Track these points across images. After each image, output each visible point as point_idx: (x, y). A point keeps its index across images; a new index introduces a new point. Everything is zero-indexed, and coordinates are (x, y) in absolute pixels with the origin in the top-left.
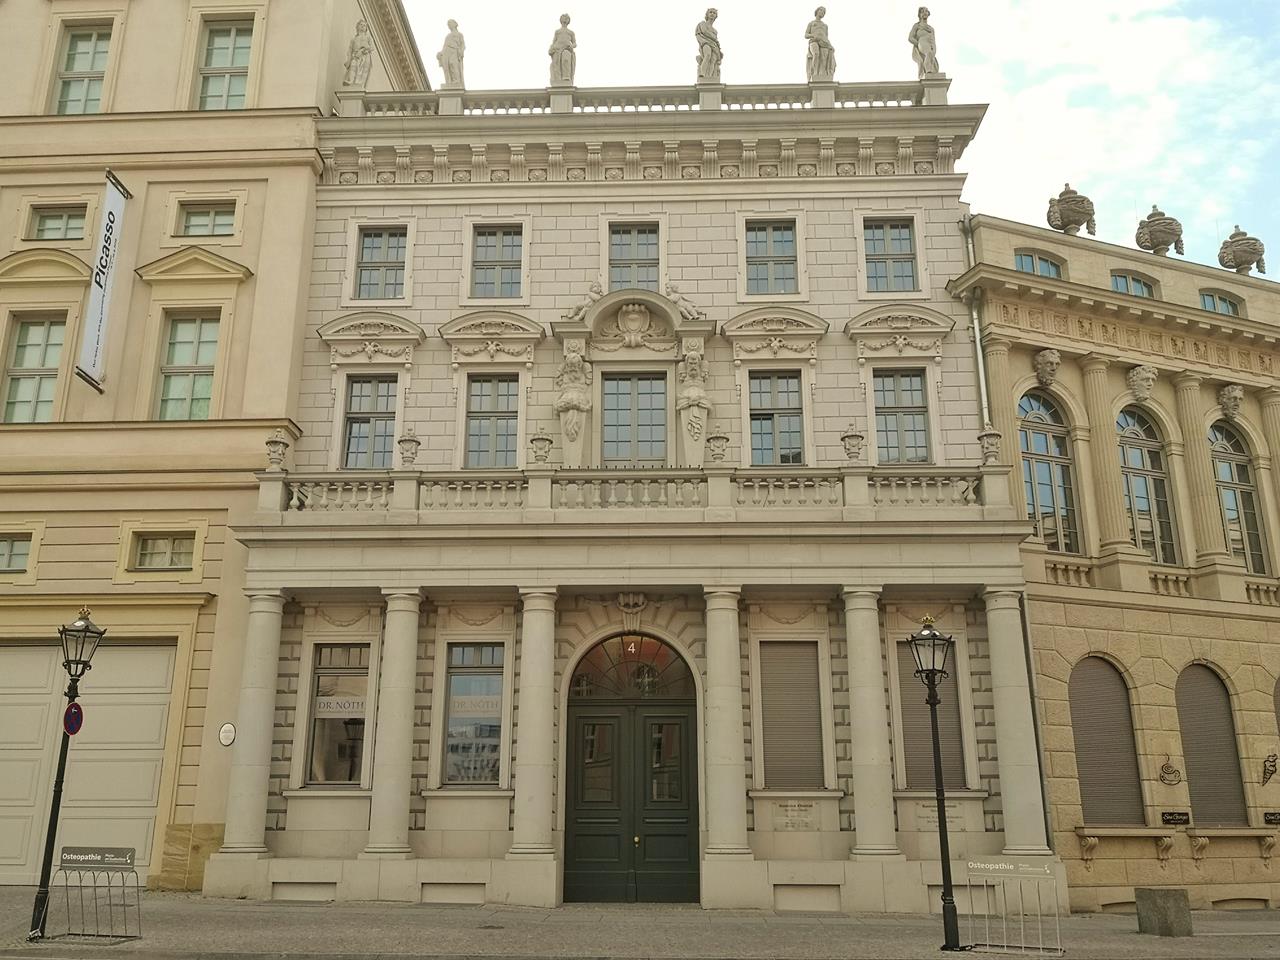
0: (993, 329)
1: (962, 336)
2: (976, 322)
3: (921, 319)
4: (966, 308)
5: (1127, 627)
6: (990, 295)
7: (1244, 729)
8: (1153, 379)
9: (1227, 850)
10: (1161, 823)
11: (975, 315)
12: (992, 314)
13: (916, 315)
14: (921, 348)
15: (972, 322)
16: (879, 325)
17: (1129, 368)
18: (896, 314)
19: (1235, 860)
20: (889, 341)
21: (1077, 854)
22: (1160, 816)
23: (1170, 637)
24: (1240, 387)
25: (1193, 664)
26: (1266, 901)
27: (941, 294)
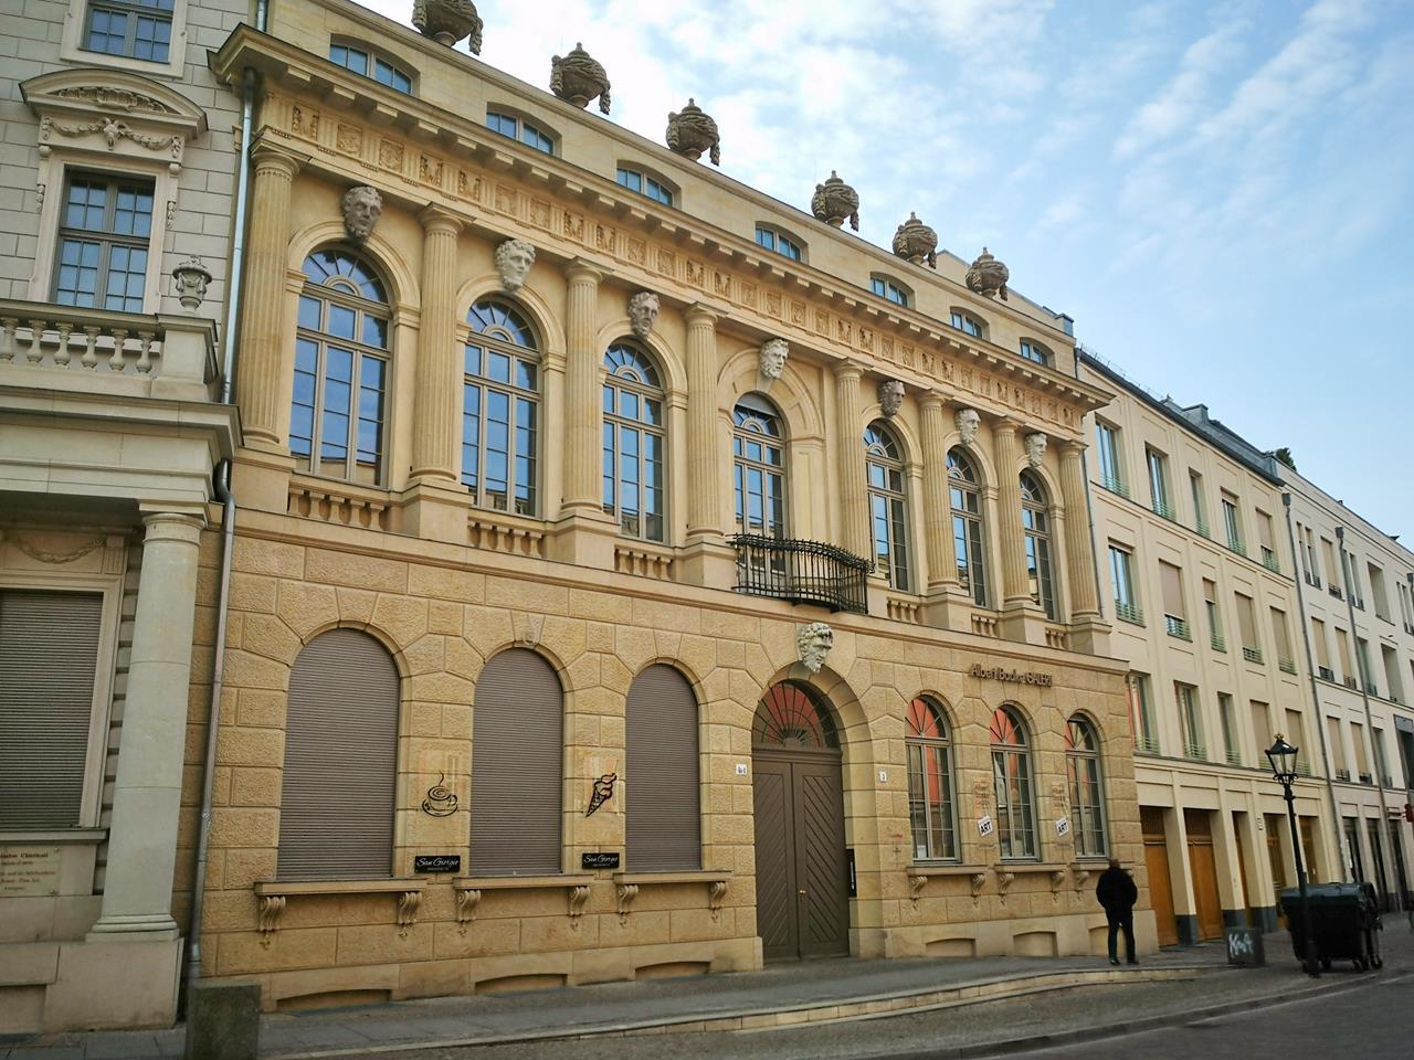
0: (268, 135)
1: (225, 142)
2: (247, 123)
3: (152, 100)
4: (237, 101)
5: (411, 589)
6: (269, 85)
7: (574, 738)
8: (527, 261)
9: (513, 908)
10: (412, 871)
11: (247, 113)
12: (274, 116)
13: (147, 94)
14: (147, 145)
15: (242, 123)
16: (81, 98)
17: (496, 241)
18: (112, 86)
19: (524, 920)
20: (94, 126)
21: (251, 923)
22: (412, 862)
23: (482, 608)
24: (655, 296)
25: (513, 649)
26: (564, 976)
27: (201, 73)
